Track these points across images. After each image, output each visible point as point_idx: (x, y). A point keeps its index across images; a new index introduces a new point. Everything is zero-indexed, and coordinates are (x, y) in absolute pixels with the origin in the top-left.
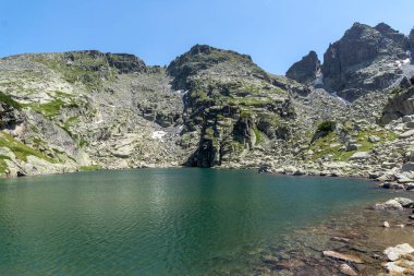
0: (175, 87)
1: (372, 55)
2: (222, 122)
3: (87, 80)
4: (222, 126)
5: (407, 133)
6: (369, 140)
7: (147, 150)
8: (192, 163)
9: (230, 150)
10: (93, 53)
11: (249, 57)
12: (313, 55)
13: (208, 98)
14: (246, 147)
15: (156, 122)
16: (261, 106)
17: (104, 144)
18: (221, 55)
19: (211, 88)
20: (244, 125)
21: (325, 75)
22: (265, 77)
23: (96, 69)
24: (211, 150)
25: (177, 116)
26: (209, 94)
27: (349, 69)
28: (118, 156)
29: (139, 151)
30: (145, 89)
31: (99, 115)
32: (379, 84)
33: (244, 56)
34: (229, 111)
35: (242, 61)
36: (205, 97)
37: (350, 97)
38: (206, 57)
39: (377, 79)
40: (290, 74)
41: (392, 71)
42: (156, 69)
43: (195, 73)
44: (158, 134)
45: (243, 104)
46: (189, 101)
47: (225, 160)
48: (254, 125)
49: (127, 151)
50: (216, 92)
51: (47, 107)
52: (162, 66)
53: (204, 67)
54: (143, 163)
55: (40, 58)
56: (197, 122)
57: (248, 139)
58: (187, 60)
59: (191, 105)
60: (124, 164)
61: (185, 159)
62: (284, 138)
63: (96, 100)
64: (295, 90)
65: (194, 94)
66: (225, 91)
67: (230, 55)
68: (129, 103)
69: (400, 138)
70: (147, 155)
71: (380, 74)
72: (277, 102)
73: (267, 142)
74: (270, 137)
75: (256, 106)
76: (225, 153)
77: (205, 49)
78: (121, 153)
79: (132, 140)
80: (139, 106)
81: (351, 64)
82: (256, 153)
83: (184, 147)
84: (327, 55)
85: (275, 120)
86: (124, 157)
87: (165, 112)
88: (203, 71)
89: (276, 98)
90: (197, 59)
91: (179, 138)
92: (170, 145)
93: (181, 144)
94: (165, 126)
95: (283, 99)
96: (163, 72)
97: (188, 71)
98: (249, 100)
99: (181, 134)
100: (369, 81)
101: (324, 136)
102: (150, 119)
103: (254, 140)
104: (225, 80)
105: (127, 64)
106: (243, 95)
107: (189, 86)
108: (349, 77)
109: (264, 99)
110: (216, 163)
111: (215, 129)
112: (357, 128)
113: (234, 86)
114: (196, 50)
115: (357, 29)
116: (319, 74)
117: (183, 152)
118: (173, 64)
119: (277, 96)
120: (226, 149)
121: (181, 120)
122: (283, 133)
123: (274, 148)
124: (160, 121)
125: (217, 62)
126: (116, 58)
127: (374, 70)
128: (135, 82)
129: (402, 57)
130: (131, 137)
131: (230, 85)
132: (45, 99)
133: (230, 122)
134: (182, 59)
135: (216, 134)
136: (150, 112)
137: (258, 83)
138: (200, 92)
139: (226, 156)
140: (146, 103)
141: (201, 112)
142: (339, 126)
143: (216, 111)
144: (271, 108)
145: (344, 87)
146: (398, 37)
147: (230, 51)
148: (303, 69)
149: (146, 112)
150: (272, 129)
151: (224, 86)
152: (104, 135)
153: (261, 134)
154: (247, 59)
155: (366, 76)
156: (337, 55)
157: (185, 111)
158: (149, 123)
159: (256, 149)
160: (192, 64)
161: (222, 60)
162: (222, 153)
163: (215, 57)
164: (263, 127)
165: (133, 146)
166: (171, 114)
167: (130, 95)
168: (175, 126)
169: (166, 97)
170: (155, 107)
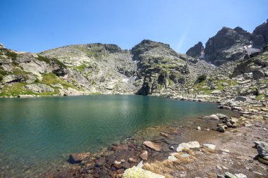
0: (134, 59)
1: (231, 43)
2: (153, 75)
3: (96, 56)
4: (153, 77)
5: (243, 82)
6: (222, 85)
7: (120, 87)
8: (139, 93)
9: (156, 88)
10: (99, 44)
11: (169, 45)
12: (200, 43)
14: (163, 87)
15: (125, 74)
16: (173, 68)
17: (102, 84)
18: (155, 44)
19: (150, 60)
20: (163, 77)
21: (206, 54)
23: (100, 51)
24: (148, 87)
25: (134, 72)
26: (149, 62)
27: (219, 51)
28: (108, 89)
29: (117, 87)
30: (120, 60)
31: (101, 71)
32: (233, 58)
34: (157, 70)
35: (165, 47)
36: (147, 64)
37: (218, 64)
38: (148, 45)
39: (233, 56)
40: (188, 53)
41: (242, 51)
42: (126, 51)
43: (143, 53)
44: (126, 80)
45: (164, 67)
46: (140, 66)
48: (168, 77)
49: (111, 87)
50: (152, 61)
51: (80, 68)
52: (128, 50)
53: (147, 50)
54: (118, 93)
55: (77, 47)
56: (143, 75)
57: (165, 83)
58: (139, 47)
59: (140, 68)
60: (110, 92)
61: (136, 91)
62: (182, 83)
63: (100, 65)
64: (189, 61)
65: (142, 62)
66: (156, 61)
68: (114, 66)
69: (239, 84)
70: (120, 89)
71: (235, 53)
72: (180, 66)
73: (174, 84)
74: (175, 82)
75: (170, 68)
77: (148, 42)
79: (113, 82)
80: (118, 68)
81: (220, 48)
82: (168, 89)
83: (136, 86)
84: (207, 44)
85: (178, 75)
86: (110, 89)
87: (129, 71)
88: (146, 52)
89: (180, 64)
90: (144, 46)
91: (135, 82)
92: (130, 85)
93: (135, 85)
94: (129, 77)
95: (183, 65)
96: (129, 52)
97: (140, 52)
98: (167, 65)
99: (135, 80)
100: (228, 57)
101: (200, 82)
102: (122, 73)
103: (167, 84)
104: (156, 56)
105: (113, 49)
106: (164, 63)
107: (140, 59)
108: (218, 54)
109: (174, 65)
110: (150, 93)
111: (150, 78)
112: (217, 79)
113: (160, 59)
114: (144, 42)
115: (225, 30)
116: (202, 53)
117: (136, 88)
118: (133, 49)
119: (181, 64)
120: (154, 87)
121: (136, 74)
122: (181, 81)
123: (177, 88)
124: (127, 74)
125: (153, 48)
126: (108, 46)
127: (232, 51)
128: (117, 57)
129: (248, 44)
130: (114, 81)
131: (158, 58)
132: (79, 64)
133: (157, 75)
135: (150, 80)
136: (123, 70)
137: (172, 57)
138: (145, 62)
139: (154, 91)
140: (121, 66)
141: (144, 71)
142: (208, 78)
143: (151, 70)
144: (177, 69)
145: (215, 59)
146: (246, 34)
147: (159, 43)
148: (195, 51)
149: (121, 70)
150: (177, 79)
151: (156, 59)
152: (102, 80)
153: (171, 81)
154: (167, 46)
155: (227, 54)
156: (213, 43)
157: (137, 70)
158: (122, 75)
160: (142, 49)
161: (156, 46)
162: (152, 89)
163: (153, 45)
164: (172, 78)
165: (114, 85)
166: (131, 71)
167: (114, 62)
168: (133, 76)
169: (130, 63)
170: (125, 68)
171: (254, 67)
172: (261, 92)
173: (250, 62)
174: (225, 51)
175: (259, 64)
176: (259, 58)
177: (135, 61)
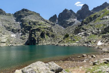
1: (69, 17)
2: (37, 33)
4: (37, 34)
5: (83, 37)
7: (11, 40)
8: (27, 44)
9: (40, 40)
11: (39, 14)
12: (56, 15)
14: (44, 40)
15: (12, 31)
18: (31, 13)
19: (30, 22)
20: (43, 34)
21: (59, 21)
22: (44, 20)
26: (29, 24)
27: (64, 20)
28: (2, 42)
29: (9, 41)
30: (6, 21)
32: (71, 24)
33: (38, 14)
34: (38, 30)
38: (27, 13)
40: (50, 19)
41: (73, 21)
42: (9, 15)
43: (23, 17)
44: (13, 35)
47: (39, 43)
48: (45, 34)
49: (5, 41)
50: (31, 24)
52: (11, 14)
53: (26, 16)
54: (11, 44)
56: (26, 32)
57: (45, 38)
58: (20, 13)
59: (23, 27)
61: (24, 43)
62: (53, 37)
64: (51, 24)
65: (24, 24)
66: (35, 23)
67: (34, 13)
68: (1, 25)
70: (11, 42)
71: (71, 22)
73: (49, 38)
74: (50, 37)
76: (39, 41)
77: (26, 10)
78: (3, 41)
79: (5, 37)
80: (5, 26)
82: (47, 41)
83: (23, 39)
84: (59, 16)
86: (4, 43)
88: (26, 17)
90: (24, 13)
91: (21, 37)
92: (18, 39)
94: (15, 33)
95: (50, 27)
96: (12, 15)
97: (21, 16)
98: (41, 27)
99: (21, 35)
100: (68, 23)
101: (67, 37)
102: (10, 30)
104: (34, 20)
107: (22, 21)
108: (64, 22)
109: (45, 27)
110: (37, 44)
111: (35, 34)
114: (23, 10)
116: (57, 20)
117: (23, 41)
118: (15, 13)
119: (48, 26)
121: (20, 31)
123: (51, 40)
124: (13, 31)
125: (30, 15)
127: (69, 21)
129: (75, 18)
133: (39, 33)
134: (19, 12)
135: (35, 36)
136: (10, 28)
137: (43, 22)
138: (26, 23)
139: (39, 42)
140: (7, 25)
142: (70, 35)
145: (63, 24)
146: (74, 13)
147: (34, 12)
148: (53, 19)
149: (8, 28)
153: (48, 36)
154: (38, 15)
155: (68, 22)
156: (61, 16)
157: (21, 29)
158: (9, 32)
161: (32, 14)
163: (30, 13)
165: (6, 39)
166: (17, 29)
167: (1, 22)
168: (19, 33)
169: (14, 24)
170: (11, 27)
174: (67, 21)
176: (83, 27)
177: (18, 22)
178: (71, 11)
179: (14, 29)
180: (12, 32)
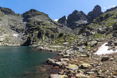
0: (24, 21)
1: (78, 19)
2: (35, 32)
8: (25, 45)
9: (36, 41)
11: (48, 15)
12: (65, 17)
13: (33, 25)
14: (41, 40)
16: (49, 29)
18: (39, 13)
19: (35, 22)
20: (41, 34)
22: (52, 21)
24: (30, 41)
25: (23, 30)
26: (34, 24)
27: (73, 22)
29: (7, 40)
30: (13, 20)
32: (79, 26)
33: (46, 14)
34: (37, 29)
35: (45, 16)
38: (35, 13)
39: (79, 25)
40: (58, 21)
42: (18, 15)
43: (31, 17)
45: (43, 28)
46: (28, 26)
47: (34, 44)
48: (44, 34)
49: (2, 40)
52: (20, 14)
56: (28, 32)
57: (42, 38)
58: (28, 13)
62: (52, 38)
65: (29, 23)
68: (7, 24)
70: (10, 41)
71: (80, 24)
72: (53, 28)
73: (48, 39)
74: (49, 37)
75: (47, 28)
77: (34, 11)
79: (4, 36)
80: (10, 25)
82: (44, 42)
83: (24, 39)
84: (68, 17)
85: (51, 33)
88: (33, 17)
89: (53, 27)
91: (23, 36)
92: (19, 38)
93: (23, 38)
94: (18, 33)
96: (21, 16)
97: (28, 16)
98: (45, 27)
99: (23, 35)
100: (77, 25)
101: (60, 37)
102: (14, 30)
103: (44, 38)
104: (40, 20)
105: (8, 11)
106: (44, 25)
107: (28, 21)
108: (73, 24)
109: (50, 27)
110: (31, 45)
111: (32, 34)
112: (69, 35)
113: (41, 22)
114: (31, 10)
115: (76, 12)
116: (66, 22)
117: (23, 41)
118: (24, 14)
120: (34, 40)
123: (49, 41)
126: (4, 9)
127: (79, 22)
129: (85, 20)
131: (40, 22)
133: (37, 32)
134: (27, 13)
135: (32, 36)
136: (14, 28)
137: (49, 22)
138: (31, 23)
140: (13, 25)
141: (30, 29)
142: (64, 34)
143: (33, 29)
144: (51, 29)
145: (71, 26)
146: (85, 15)
147: (42, 13)
148: (62, 20)
149: (13, 28)
150: (50, 35)
151: (38, 22)
153: (46, 37)
155: (77, 24)
156: (70, 17)
157: (26, 28)
159: (44, 41)
160: (30, 14)
161: (39, 14)
162: (33, 42)
164: (47, 34)
165: (4, 38)
166: (21, 29)
167: (8, 21)
168: (22, 33)
169: (21, 23)
170: (16, 26)
171: (87, 30)
172: (89, 43)
173: (85, 27)
174: (76, 22)
175: (89, 29)
176: (89, 26)
177: (25, 22)
178: (81, 12)
179: (18, 29)
180: (16, 31)
